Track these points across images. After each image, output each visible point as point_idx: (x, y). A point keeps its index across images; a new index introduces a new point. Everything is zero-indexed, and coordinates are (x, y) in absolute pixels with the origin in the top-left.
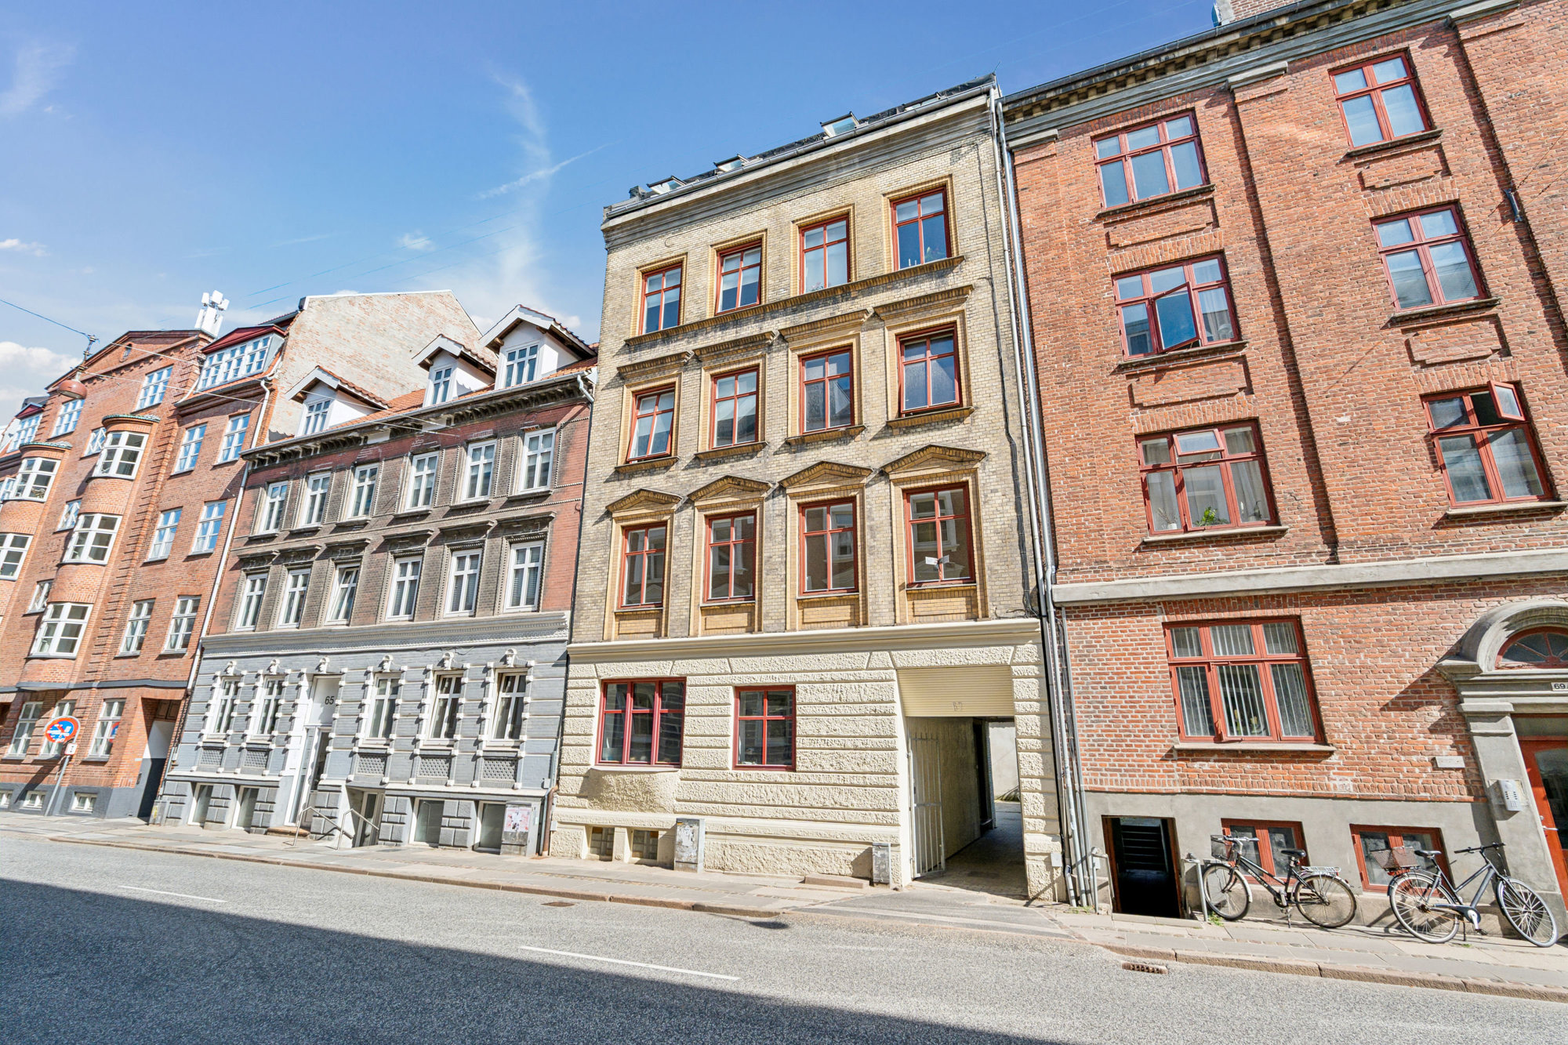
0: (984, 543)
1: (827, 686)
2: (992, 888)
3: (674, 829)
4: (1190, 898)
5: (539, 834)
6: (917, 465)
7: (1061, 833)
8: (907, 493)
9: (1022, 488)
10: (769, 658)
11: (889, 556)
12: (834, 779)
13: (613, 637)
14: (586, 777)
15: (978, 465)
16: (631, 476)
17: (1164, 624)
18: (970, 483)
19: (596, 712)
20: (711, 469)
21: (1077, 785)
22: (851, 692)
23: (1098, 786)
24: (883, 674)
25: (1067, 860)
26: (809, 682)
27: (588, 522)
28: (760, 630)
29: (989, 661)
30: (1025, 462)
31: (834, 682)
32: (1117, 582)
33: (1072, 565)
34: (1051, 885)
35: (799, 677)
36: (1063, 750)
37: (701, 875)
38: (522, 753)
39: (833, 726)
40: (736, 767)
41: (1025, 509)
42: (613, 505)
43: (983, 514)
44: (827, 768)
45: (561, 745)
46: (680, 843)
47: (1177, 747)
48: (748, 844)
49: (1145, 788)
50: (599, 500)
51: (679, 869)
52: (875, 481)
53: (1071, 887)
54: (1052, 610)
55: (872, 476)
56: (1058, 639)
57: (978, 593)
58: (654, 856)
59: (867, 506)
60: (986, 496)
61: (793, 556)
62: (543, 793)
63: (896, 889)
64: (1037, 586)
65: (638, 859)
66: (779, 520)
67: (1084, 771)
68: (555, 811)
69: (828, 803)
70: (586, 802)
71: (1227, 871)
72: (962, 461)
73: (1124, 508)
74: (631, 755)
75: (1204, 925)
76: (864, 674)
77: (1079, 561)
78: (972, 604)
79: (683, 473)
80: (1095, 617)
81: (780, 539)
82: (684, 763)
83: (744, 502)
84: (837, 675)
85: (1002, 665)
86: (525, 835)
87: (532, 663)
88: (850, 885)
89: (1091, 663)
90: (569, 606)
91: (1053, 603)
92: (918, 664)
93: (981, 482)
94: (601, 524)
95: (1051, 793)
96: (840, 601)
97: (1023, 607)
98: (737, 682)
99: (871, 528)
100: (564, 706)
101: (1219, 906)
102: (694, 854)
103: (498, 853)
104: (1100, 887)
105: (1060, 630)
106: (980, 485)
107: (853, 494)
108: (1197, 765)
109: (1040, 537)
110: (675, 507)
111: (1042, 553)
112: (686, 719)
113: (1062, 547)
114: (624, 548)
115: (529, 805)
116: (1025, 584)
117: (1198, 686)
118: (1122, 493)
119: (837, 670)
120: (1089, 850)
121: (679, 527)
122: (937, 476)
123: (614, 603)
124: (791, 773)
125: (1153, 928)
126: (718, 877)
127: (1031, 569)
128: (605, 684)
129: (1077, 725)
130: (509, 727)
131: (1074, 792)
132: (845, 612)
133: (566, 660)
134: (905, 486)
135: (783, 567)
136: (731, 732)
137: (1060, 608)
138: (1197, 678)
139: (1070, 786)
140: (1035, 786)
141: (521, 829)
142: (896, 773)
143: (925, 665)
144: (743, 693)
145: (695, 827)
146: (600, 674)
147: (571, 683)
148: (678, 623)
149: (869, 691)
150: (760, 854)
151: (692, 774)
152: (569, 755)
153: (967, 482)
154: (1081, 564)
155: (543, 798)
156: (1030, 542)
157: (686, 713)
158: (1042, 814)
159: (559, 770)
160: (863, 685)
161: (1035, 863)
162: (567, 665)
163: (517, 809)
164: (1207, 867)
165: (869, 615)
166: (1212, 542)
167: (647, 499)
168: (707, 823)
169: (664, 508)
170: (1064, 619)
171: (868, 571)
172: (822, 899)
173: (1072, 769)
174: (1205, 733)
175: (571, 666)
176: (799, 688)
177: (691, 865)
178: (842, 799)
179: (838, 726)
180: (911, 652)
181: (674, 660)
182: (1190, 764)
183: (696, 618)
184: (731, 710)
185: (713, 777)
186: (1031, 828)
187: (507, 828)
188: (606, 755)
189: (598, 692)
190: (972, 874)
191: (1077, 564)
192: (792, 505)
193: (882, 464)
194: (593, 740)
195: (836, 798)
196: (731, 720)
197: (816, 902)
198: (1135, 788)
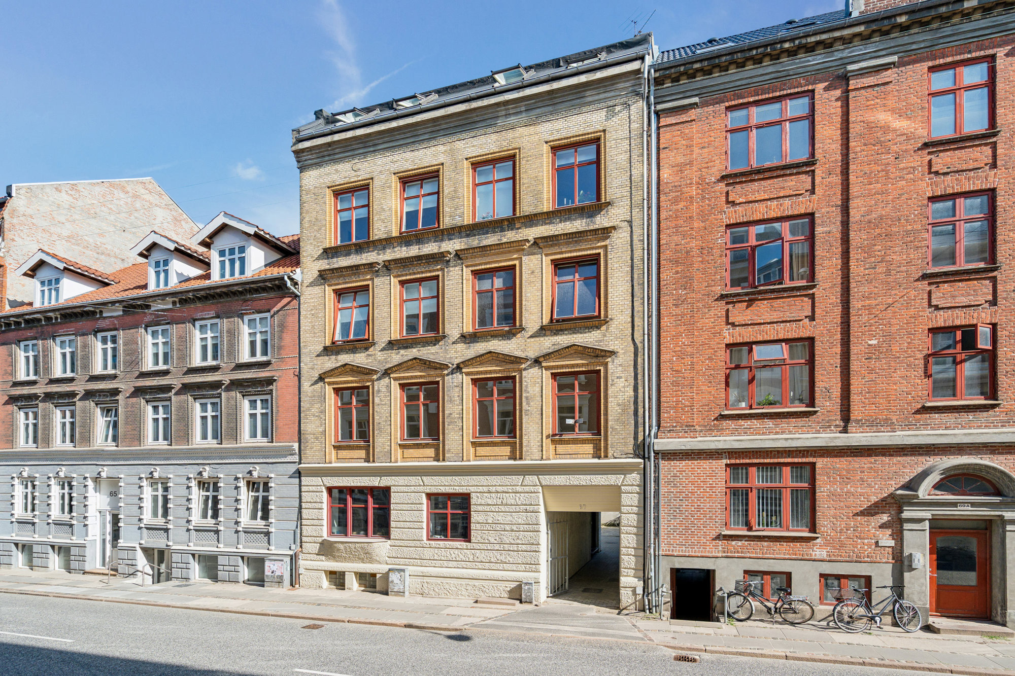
0: (609, 411)
1: (493, 495)
2: (598, 602)
3: (387, 574)
4: (718, 609)
5: (291, 575)
6: (563, 357)
7: (644, 576)
8: (554, 376)
9: (640, 377)
10: (451, 478)
11: (539, 416)
12: (497, 547)
13: (333, 461)
14: (322, 544)
15: (609, 359)
16: (337, 353)
17: (727, 465)
18: (602, 371)
19: (325, 506)
20: (402, 352)
21: (657, 552)
22: (510, 499)
23: (671, 553)
24: (532, 489)
25: (646, 590)
26: (480, 492)
27: (306, 385)
28: (444, 460)
29: (606, 483)
30: (644, 360)
31: (498, 492)
32: (699, 439)
33: (669, 427)
34: (635, 603)
35: (472, 489)
36: (650, 533)
37: (407, 600)
38: (272, 529)
39: (497, 518)
40: (428, 539)
41: (640, 391)
42: (324, 373)
43: (609, 392)
44: (492, 540)
45: (301, 525)
46: (392, 582)
47: (723, 533)
48: (439, 582)
49: (699, 555)
50: (312, 369)
51: (392, 595)
52: (530, 366)
53: (647, 603)
54: (652, 454)
55: (529, 363)
56: (655, 471)
57: (602, 442)
58: (375, 587)
59: (524, 384)
60: (613, 381)
61: (468, 413)
62: (291, 553)
63: (536, 605)
64: (644, 439)
65: (363, 588)
66: (457, 389)
67: (662, 545)
68: (301, 562)
69: (492, 560)
70: (323, 558)
71: (742, 598)
72: (597, 356)
73: (711, 392)
74: (353, 531)
75: (724, 626)
76: (519, 489)
77: (674, 424)
78: (597, 449)
79: (379, 353)
80: (681, 459)
81: (458, 401)
82: (392, 537)
83: (429, 376)
84: (500, 489)
85: (615, 485)
86: (281, 577)
87: (272, 475)
88: (507, 604)
89: (675, 486)
90: (297, 439)
91: (654, 450)
92: (557, 483)
93: (610, 371)
94: (316, 386)
95: (640, 556)
96: (503, 444)
97: (632, 452)
98: (428, 491)
99: (527, 398)
100: (300, 502)
101: (734, 613)
102: (402, 587)
103: (263, 586)
104: (664, 604)
105: (657, 467)
106: (609, 373)
107: (513, 374)
108: (734, 543)
109: (649, 408)
110: (375, 377)
111: (649, 418)
112: (392, 512)
113: (664, 415)
114: (336, 402)
115: (282, 560)
116: (636, 438)
117: (742, 500)
118: (710, 382)
119: (500, 486)
120: (660, 585)
121: (379, 391)
122: (577, 365)
123: (331, 439)
124: (467, 544)
125: (693, 629)
126: (419, 599)
127: (641, 429)
128: (330, 490)
129: (661, 520)
130: (260, 514)
131: (655, 556)
132: (507, 450)
133: (299, 474)
134: (554, 371)
135: (460, 421)
136: (425, 520)
137: (658, 454)
138: (742, 495)
139: (652, 553)
140: (630, 552)
141: (278, 573)
142: (539, 544)
143: (562, 484)
144: (432, 497)
145: (402, 573)
146: (325, 483)
147: (303, 489)
148: (382, 454)
149: (522, 498)
150: (447, 587)
151: (398, 543)
152: (307, 530)
153: (600, 370)
154: (676, 427)
155: (291, 556)
156: (642, 412)
157: (392, 508)
158: (633, 567)
159: (301, 540)
160: (518, 495)
161: (625, 592)
162: (300, 477)
163: (273, 562)
164: (730, 595)
165: (524, 453)
166: (767, 416)
167: (352, 370)
168: (410, 570)
169: (366, 377)
170: (660, 460)
171: (524, 426)
172: (489, 616)
173: (655, 544)
174: (742, 525)
175: (303, 478)
176: (473, 495)
177: (401, 593)
178: (503, 558)
179: (500, 518)
180: (552, 477)
181: (381, 477)
182: (729, 542)
183: (396, 450)
184: (425, 507)
185: (413, 545)
186: (625, 574)
187: (267, 572)
188: (335, 531)
189: (325, 494)
190: (585, 591)
191: (673, 427)
192: (467, 380)
193: (537, 354)
194: (325, 523)
195: (498, 557)
196: (425, 513)
197: (486, 619)
198: (693, 554)
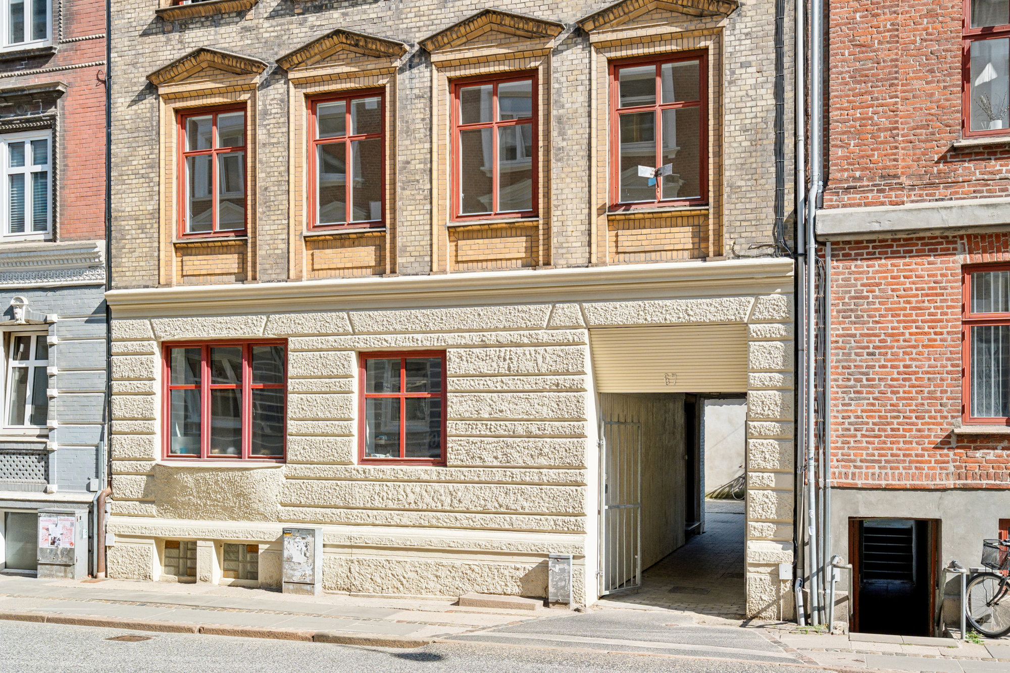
0: (725, 145)
1: (492, 351)
2: (701, 606)
3: (280, 542)
4: (946, 614)
5: (90, 551)
6: (632, 21)
7: (795, 539)
8: (615, 65)
9: (787, 61)
10: (407, 312)
11: (584, 163)
12: (499, 475)
13: (174, 280)
14: (151, 476)
15: (725, 22)
16: (183, 26)
17: (966, 268)
18: (711, 52)
19: (157, 387)
20: (312, 18)
21: (821, 480)
22: (524, 359)
23: (850, 481)
24: (569, 334)
25: (799, 572)
26: (466, 346)
27: (121, 102)
28: (393, 272)
29: (720, 317)
30: (796, 20)
31: (500, 345)
32: (908, 206)
33: (847, 180)
34: (776, 602)
35: (450, 339)
36: (808, 435)
37: (319, 598)
38: (53, 445)
39: (498, 406)
40: (363, 461)
41: (788, 95)
42: (157, 73)
43: (726, 100)
44: (489, 460)
45: (110, 433)
46: (290, 559)
47: (957, 431)
48: (382, 559)
49: (908, 483)
50: (134, 65)
51: (289, 591)
52: (567, 44)
53: (801, 603)
54: (813, 245)
55: (564, 36)
56: (817, 287)
57: (711, 221)
58: (254, 576)
59: (554, 85)
60: (733, 73)
61: (442, 160)
62: (90, 498)
63: (577, 610)
64: (796, 211)
65: (231, 580)
66: (421, 104)
67: (832, 463)
68: (111, 521)
69: (490, 506)
70: (153, 509)
71: (997, 581)
72: (701, 16)
73: (932, 95)
74: (214, 446)
75: (961, 644)
76: (543, 335)
77: (858, 174)
78: (701, 236)
79: (266, 24)
80: (871, 256)
81: (422, 134)
82: (290, 456)
83: (365, 73)
84: (504, 336)
85: (736, 323)
86: (70, 553)
87: (53, 317)
88: (519, 606)
89: (859, 320)
90: (102, 232)
91: (816, 236)
92: (619, 320)
93: (727, 50)
94: (141, 105)
95: (787, 492)
96: (511, 230)
97: (771, 241)
98: (362, 346)
99: (559, 119)
100: (109, 379)
101: (980, 621)
102: (309, 572)
103: (35, 576)
104: (838, 602)
105: (821, 275)
106: (726, 55)
107: (533, 64)
108: (979, 454)
109: (807, 138)
110: (257, 80)
111: (806, 162)
112: (290, 397)
113: (836, 153)
114: (180, 144)
115: (72, 514)
116: (779, 209)
117: (996, 352)
118: (931, 71)
119: (505, 329)
120: (828, 560)
121: (265, 113)
122: (661, 39)
123: (170, 232)
124: (440, 469)
125: (897, 648)
126: (342, 599)
127: (789, 186)
128: (167, 348)
129: (830, 403)
130: (29, 410)
131: (817, 488)
132: (517, 246)
133: (106, 312)
134: (613, 55)
135: (427, 178)
136: (355, 414)
137: (823, 244)
138: (996, 340)
139: (813, 481)
140: (766, 481)
141: (64, 544)
142: (583, 467)
143: (630, 322)
144: (371, 362)
145: (310, 539)
146: (159, 333)
147: (116, 347)
148: (271, 261)
149: (548, 358)
150: (399, 571)
151: (301, 470)
152: (123, 445)
153: (706, 49)
154: (860, 179)
155: (91, 505)
156: (792, 146)
157: (290, 388)
158: (773, 516)
159: (110, 467)
160: (541, 350)
161: (757, 576)
162: (108, 321)
163: (54, 519)
164: (974, 576)
165: (553, 251)
167: (212, 66)
168: (325, 532)
169: (240, 81)
170: (828, 259)
171: (553, 186)
172: (482, 624)
173: (817, 460)
174: (997, 413)
175: (114, 323)
176: (451, 354)
177: (306, 586)
178: (509, 501)
179: (506, 405)
180: (610, 305)
181: (268, 314)
182: (970, 453)
183: (298, 253)
184: (355, 384)
185: (331, 474)
186: (757, 534)
187: (43, 543)
188: (177, 447)
189: (158, 360)
190: (675, 590)
191: (855, 179)
192: (440, 80)
193: (579, 16)
194: (157, 426)
195: (501, 499)
196: (355, 398)
197: (475, 628)
198: (896, 483)
